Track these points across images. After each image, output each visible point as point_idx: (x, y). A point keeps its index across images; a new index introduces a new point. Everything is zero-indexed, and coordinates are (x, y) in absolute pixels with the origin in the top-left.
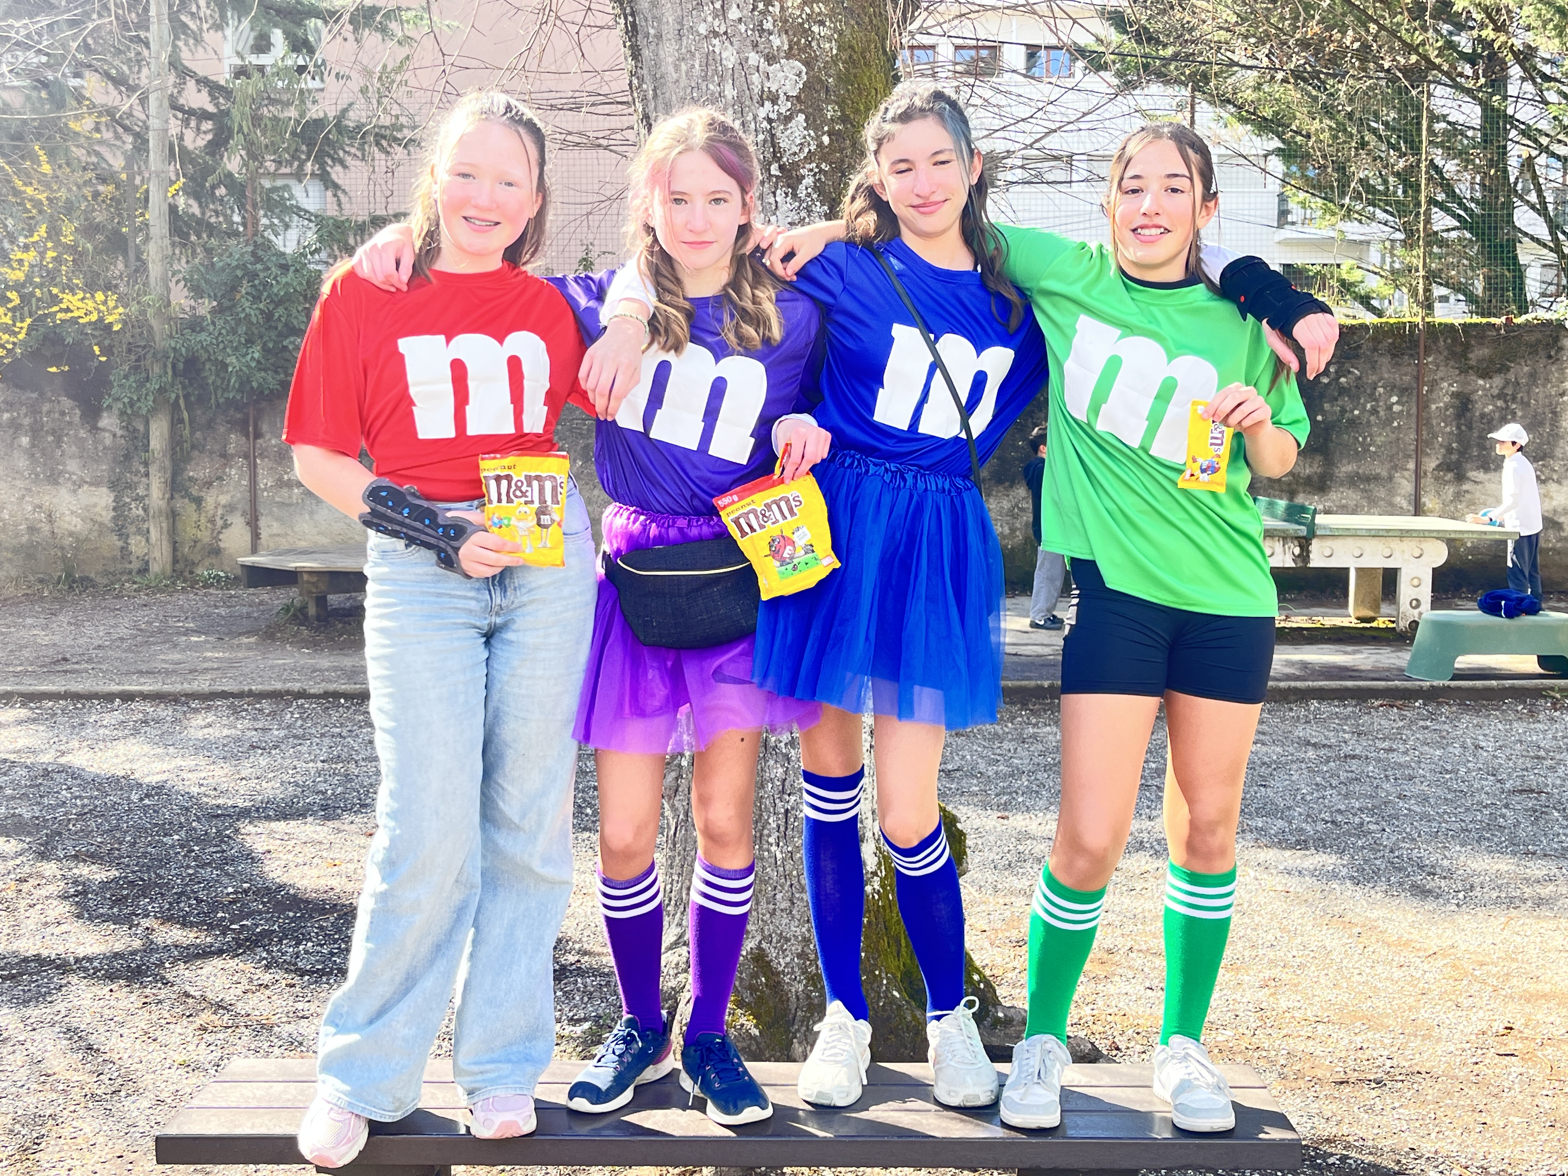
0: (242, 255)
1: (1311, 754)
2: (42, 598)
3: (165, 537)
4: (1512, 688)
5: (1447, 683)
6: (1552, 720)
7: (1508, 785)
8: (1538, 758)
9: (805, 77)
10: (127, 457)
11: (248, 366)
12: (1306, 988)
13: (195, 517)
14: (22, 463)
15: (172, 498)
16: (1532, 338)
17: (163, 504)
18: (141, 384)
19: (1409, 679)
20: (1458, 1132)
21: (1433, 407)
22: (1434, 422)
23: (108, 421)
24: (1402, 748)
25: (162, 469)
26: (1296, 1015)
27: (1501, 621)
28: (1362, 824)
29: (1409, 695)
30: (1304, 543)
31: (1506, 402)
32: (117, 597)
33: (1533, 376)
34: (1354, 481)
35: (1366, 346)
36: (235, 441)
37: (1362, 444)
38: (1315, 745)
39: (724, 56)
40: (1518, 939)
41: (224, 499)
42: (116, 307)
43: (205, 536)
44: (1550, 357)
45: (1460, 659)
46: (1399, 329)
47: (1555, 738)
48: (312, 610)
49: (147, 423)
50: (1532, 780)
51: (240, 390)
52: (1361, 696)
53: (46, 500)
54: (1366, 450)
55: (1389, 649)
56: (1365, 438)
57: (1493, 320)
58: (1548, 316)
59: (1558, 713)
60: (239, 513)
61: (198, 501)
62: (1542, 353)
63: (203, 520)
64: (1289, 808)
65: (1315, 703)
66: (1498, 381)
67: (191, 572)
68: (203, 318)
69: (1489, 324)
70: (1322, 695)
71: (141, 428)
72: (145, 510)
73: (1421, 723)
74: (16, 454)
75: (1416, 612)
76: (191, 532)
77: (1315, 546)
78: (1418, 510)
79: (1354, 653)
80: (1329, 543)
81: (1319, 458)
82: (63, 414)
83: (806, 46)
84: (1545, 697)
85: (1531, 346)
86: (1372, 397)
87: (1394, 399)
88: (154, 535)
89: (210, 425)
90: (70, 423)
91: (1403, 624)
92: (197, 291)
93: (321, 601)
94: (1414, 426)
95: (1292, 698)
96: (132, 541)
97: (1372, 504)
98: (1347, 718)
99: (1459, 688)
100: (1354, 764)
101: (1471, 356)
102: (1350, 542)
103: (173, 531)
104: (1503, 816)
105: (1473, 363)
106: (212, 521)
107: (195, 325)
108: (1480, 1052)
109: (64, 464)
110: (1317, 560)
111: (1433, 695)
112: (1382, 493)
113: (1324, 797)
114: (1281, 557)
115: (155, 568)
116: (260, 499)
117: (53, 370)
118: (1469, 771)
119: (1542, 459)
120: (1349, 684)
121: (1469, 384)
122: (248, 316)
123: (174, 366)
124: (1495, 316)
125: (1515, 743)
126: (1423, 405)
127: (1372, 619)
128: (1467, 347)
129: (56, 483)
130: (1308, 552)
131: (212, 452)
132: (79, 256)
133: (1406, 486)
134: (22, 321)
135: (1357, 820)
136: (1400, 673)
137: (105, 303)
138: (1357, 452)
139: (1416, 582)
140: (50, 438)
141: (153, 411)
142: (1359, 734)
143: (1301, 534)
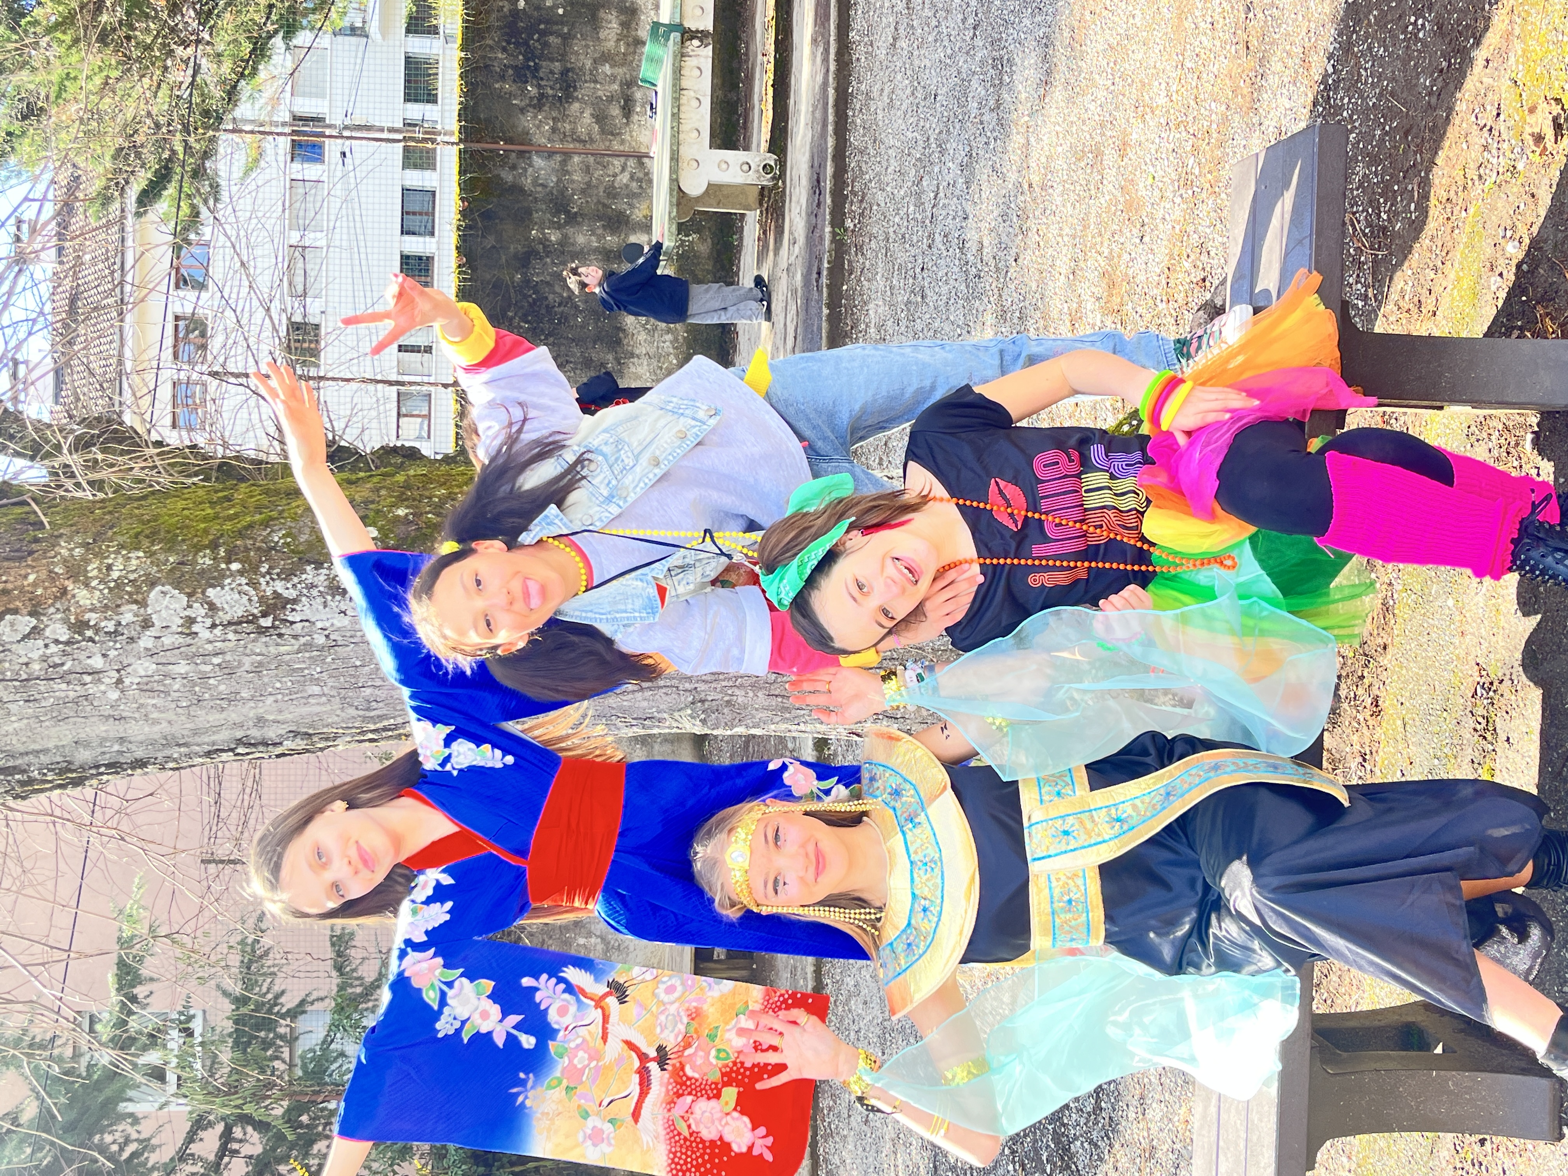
1: (903, 43)
9: (168, 588)
12: (1147, 75)
30: (687, 35)
38: (895, 39)
39: (143, 673)
64: (959, 73)
65: (852, 34)
70: (844, 27)
77: (691, 24)
80: (688, 9)
81: (602, 14)
83: (134, 586)
110: (707, 22)
113: (949, 35)
114: (702, 60)
130: (697, 31)
143: (679, 39)
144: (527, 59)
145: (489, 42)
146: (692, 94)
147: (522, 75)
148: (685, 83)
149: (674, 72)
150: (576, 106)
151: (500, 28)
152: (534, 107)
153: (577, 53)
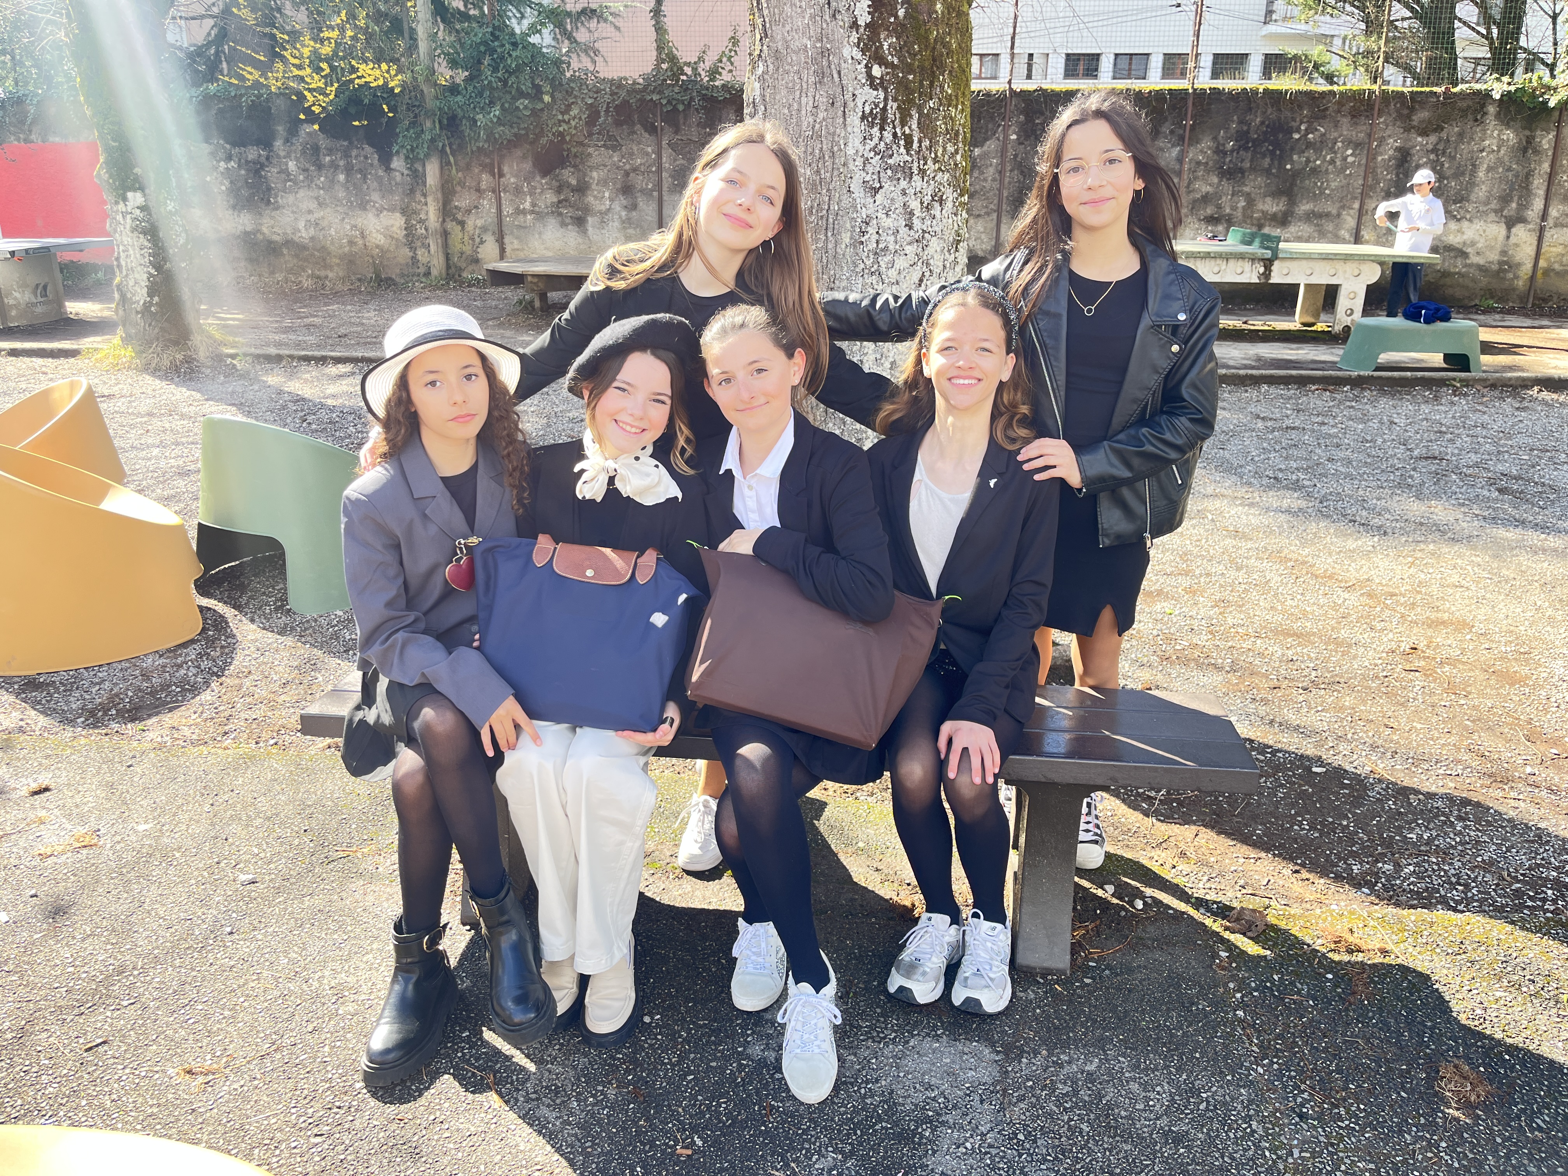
0: (484, 34)
1: (1260, 424)
2: (361, 292)
3: (440, 250)
4: (1423, 378)
5: (1371, 373)
6: (1452, 403)
7: (1416, 453)
8: (1441, 432)
10: (412, 191)
11: (492, 122)
12: (1248, 609)
13: (460, 235)
14: (341, 194)
15: (444, 221)
16: (1464, 104)
17: (438, 225)
18: (418, 136)
19: (1340, 369)
20: (1370, 734)
21: (1380, 158)
22: (1379, 171)
23: (397, 163)
24: (1332, 422)
25: (436, 200)
26: (1240, 630)
27: (1420, 326)
28: (1298, 480)
29: (1338, 382)
30: (1268, 264)
31: (1437, 156)
32: (410, 292)
33: (1461, 135)
34: (1310, 217)
35: (1332, 107)
36: (486, 180)
37: (1320, 188)
38: (1263, 419)
40: (1422, 576)
41: (479, 223)
42: (396, 75)
43: (468, 249)
44: (1476, 120)
45: (1382, 356)
46: (1360, 94)
47: (1454, 417)
48: (537, 304)
49: (424, 166)
50: (1435, 449)
51: (487, 140)
52: (1302, 382)
53: (359, 222)
54: (1322, 193)
55: (1325, 347)
56: (1322, 183)
57: (1435, 89)
58: (1477, 86)
59: (1457, 398)
60: (490, 233)
61: (462, 224)
62: (1470, 117)
63: (466, 238)
64: (1241, 467)
65: (1266, 387)
66: (1433, 139)
67: (460, 276)
68: (459, 85)
69: (1431, 92)
70: (1272, 381)
71: (420, 169)
72: (426, 230)
73: (1348, 403)
74: (336, 187)
75: (1349, 318)
76: (459, 246)
77: (1276, 266)
78: (1357, 239)
79: (1298, 349)
80: (1288, 264)
81: (1284, 199)
82: (366, 158)
84: (1448, 386)
85: (1463, 111)
86: (1332, 150)
87: (1350, 152)
88: (433, 248)
89: (468, 167)
90: (372, 165)
91: (1338, 328)
92: (454, 64)
93: (543, 296)
94: (1362, 174)
95: (1248, 382)
96: (419, 252)
97: (1322, 235)
98: (1290, 398)
99: (1380, 378)
100: (1294, 434)
101: (1414, 118)
102: (1304, 263)
103: (446, 245)
104: (1411, 477)
105: (1415, 123)
106: (473, 239)
107: (453, 89)
108: (1389, 667)
109: (370, 195)
110: (1276, 278)
111: (1359, 383)
112: (1330, 227)
113: (1268, 459)
114: (1249, 275)
115: (435, 272)
116: (504, 223)
117: (356, 123)
118: (1384, 441)
119: (1460, 202)
120: (1294, 372)
121: (1410, 140)
122: (490, 82)
123: (440, 122)
124: (1437, 85)
125: (1422, 420)
126: (1372, 156)
127: (1313, 325)
128: (1412, 110)
129: (365, 209)
130: (1270, 271)
131: (470, 188)
132: (370, 37)
133: (1350, 221)
134: (332, 85)
135: (1294, 477)
136: (1333, 365)
137: (388, 72)
138: (1315, 194)
139: (1352, 296)
140: (359, 176)
141: (427, 156)
142: (1298, 411)
143: (1266, 257)
144: (1254, 141)
145: (1269, 111)
146: (1224, 267)
147: (1242, 138)
148: (1232, 262)
149: (1241, 254)
150: (1215, 180)
151: (1279, 119)
152: (1217, 147)
153: (1256, 179)
